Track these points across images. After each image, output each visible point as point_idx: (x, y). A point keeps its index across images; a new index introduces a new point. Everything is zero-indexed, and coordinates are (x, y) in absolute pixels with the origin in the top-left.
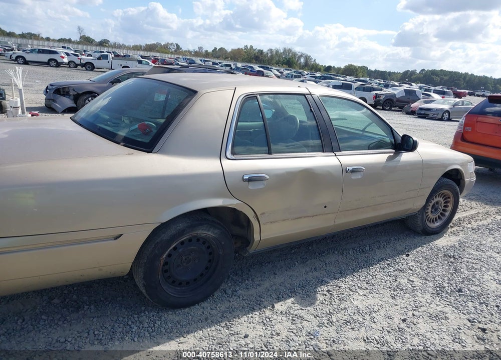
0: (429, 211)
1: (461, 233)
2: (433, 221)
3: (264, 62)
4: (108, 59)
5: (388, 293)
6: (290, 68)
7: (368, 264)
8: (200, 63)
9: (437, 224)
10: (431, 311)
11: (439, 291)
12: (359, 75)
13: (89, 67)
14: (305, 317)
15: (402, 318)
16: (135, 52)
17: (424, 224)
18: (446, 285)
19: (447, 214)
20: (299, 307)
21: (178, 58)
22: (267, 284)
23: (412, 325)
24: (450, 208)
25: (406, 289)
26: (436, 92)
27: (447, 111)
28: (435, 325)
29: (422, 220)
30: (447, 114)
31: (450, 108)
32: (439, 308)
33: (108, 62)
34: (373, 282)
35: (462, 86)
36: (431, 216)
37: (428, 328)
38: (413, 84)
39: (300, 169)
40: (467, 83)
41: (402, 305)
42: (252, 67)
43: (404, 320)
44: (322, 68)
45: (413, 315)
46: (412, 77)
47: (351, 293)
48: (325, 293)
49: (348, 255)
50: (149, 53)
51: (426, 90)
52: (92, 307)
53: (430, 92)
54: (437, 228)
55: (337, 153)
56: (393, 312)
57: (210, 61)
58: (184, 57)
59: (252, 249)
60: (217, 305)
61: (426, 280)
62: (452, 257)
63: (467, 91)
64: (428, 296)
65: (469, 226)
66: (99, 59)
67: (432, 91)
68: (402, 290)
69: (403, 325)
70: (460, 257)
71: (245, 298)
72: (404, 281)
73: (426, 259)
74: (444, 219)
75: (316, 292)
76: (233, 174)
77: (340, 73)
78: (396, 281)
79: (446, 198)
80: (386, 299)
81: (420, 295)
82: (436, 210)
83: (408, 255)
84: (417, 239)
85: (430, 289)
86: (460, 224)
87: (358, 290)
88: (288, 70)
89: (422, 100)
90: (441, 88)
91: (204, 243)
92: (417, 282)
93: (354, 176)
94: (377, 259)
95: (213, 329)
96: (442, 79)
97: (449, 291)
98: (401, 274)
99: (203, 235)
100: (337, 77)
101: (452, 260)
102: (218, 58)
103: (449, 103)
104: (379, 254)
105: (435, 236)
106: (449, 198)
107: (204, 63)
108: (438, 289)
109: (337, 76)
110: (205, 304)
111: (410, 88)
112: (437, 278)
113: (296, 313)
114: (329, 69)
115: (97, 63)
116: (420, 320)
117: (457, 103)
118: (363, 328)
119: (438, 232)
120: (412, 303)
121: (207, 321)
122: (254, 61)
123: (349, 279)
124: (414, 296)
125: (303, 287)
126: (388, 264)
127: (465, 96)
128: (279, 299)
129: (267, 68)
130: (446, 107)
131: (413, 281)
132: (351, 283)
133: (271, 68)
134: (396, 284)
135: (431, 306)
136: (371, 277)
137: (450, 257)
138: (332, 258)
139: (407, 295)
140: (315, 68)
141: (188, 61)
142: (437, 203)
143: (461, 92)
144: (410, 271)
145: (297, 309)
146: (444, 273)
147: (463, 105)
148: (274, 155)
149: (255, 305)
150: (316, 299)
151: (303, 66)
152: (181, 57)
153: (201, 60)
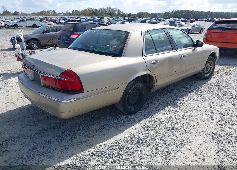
0: (205, 70)
1: (217, 77)
2: (207, 74)
3: (98, 15)
4: (25, 22)
5: (201, 100)
6: (112, 17)
7: (189, 92)
8: (69, 18)
9: (208, 75)
10: (219, 103)
11: (218, 97)
12: (144, 16)
13: (16, 27)
14: (178, 111)
15: (210, 107)
16: (34, 16)
17: (204, 75)
18: (220, 95)
19: (211, 70)
20: (173, 108)
21: (57, 17)
22: (157, 103)
23: (214, 108)
24: (212, 68)
25: (207, 98)
26: (182, 21)
27: (190, 29)
28: (222, 107)
29: (203, 74)
30: (190, 30)
31: (191, 28)
32: (221, 102)
33: (25, 23)
34: (194, 97)
35: (192, 17)
36: (206, 72)
37: (220, 108)
38: (170, 18)
39: (168, 57)
40: (194, 15)
41: (208, 103)
42: (95, 18)
43: (211, 107)
44: (127, 15)
45: (213, 105)
46: (169, 15)
47: (189, 102)
48: (180, 103)
49: (180, 90)
50: (41, 16)
51: (178, 21)
52: (102, 118)
53: (180, 21)
54: (208, 76)
55: (177, 50)
56: (205, 105)
57: (73, 17)
58: (59, 16)
59: (153, 90)
60: (145, 111)
61: (212, 94)
62: (218, 85)
63: (195, 19)
64: (215, 99)
65: (219, 74)
66: (20, 22)
67: (181, 21)
68: (205, 98)
69: (211, 109)
70: (220, 85)
71: (153, 108)
72: (205, 96)
73: (209, 88)
74: (211, 72)
75: (176, 103)
76: (148, 61)
77: (135, 16)
78: (202, 96)
79: (211, 64)
80: (201, 102)
81: (212, 99)
82: (207, 69)
83: (202, 87)
84: (202, 81)
85: (215, 97)
86: (215, 74)
87: (190, 100)
88: (111, 18)
89: (178, 26)
90: (183, 19)
91: (138, 89)
92: (209, 95)
93: (184, 58)
94: (191, 90)
95: (148, 118)
96: (182, 15)
97: (222, 96)
98: (203, 93)
99: (138, 86)
100: (137, 19)
101: (218, 86)
102: (76, 15)
103: (190, 26)
104: (191, 88)
105: (208, 80)
106: (212, 64)
107: (71, 19)
108: (218, 96)
109: (135, 18)
110: (140, 112)
111: (170, 20)
112: (216, 93)
113: (173, 110)
114: (130, 15)
115: (19, 24)
116: (216, 106)
117: (194, 25)
118: (199, 112)
119: (209, 78)
120: (211, 102)
121: (144, 117)
122: (94, 15)
123: (185, 97)
124: (210, 100)
125: (171, 102)
126: (197, 91)
127: (194, 22)
128: (165, 107)
129: (102, 18)
130: (189, 28)
131: (208, 95)
132: (187, 98)
133: (103, 18)
134: (202, 97)
135: (218, 102)
136: (193, 96)
137: (217, 86)
138: (175, 92)
139: (208, 100)
140: (124, 15)
141: (63, 18)
142: (207, 66)
143: (192, 20)
144: (205, 92)
145: (173, 109)
146: (217, 91)
147: (197, 26)
148: (158, 53)
149: (158, 110)
150: (178, 105)
151: (117, 15)
152: (58, 17)
153: (69, 17)
